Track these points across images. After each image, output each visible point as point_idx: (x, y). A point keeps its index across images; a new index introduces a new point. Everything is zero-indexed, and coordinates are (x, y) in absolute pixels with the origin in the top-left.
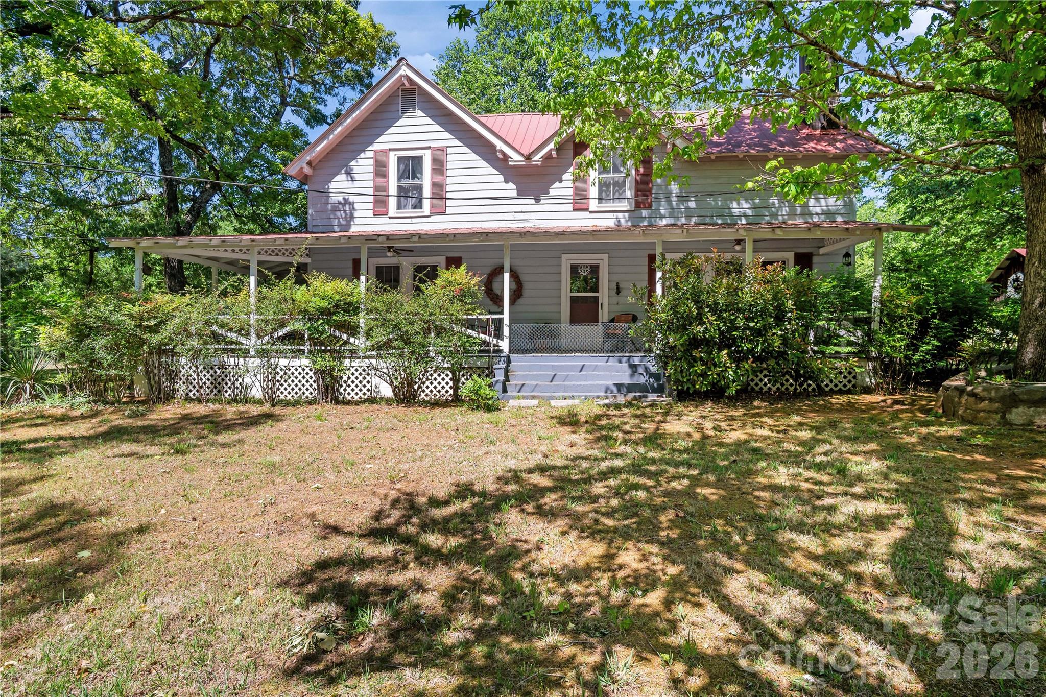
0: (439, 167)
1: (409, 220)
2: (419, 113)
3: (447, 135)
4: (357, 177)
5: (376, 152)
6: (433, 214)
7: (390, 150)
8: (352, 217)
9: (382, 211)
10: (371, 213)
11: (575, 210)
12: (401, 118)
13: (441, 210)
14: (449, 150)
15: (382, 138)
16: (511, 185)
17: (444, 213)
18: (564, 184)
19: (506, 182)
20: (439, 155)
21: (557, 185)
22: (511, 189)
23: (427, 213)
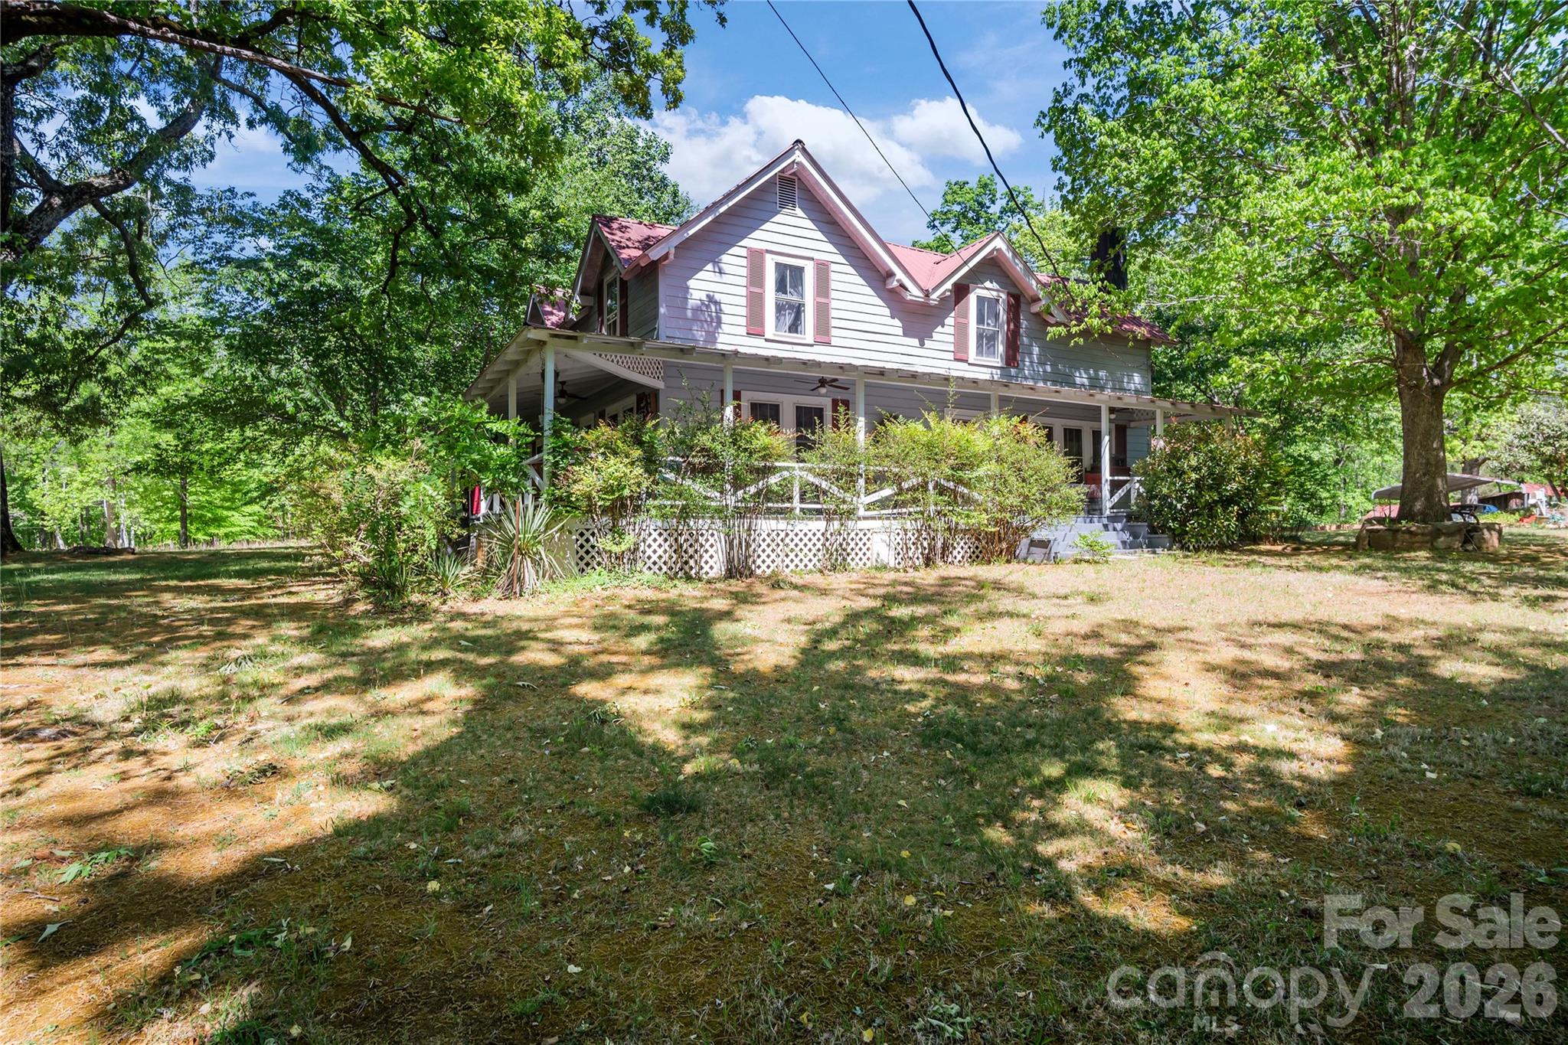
0: (823, 287)
1: (789, 347)
2: (799, 211)
3: (830, 248)
4: (726, 268)
5: (749, 250)
6: (818, 343)
7: (768, 251)
8: (719, 322)
9: (758, 329)
10: (744, 331)
11: (956, 360)
12: (778, 213)
13: (824, 339)
14: (833, 267)
15: (756, 234)
16: (897, 322)
17: (828, 344)
18: (947, 329)
19: (893, 317)
20: (823, 269)
21: (939, 329)
22: (896, 326)
23: (810, 340)
